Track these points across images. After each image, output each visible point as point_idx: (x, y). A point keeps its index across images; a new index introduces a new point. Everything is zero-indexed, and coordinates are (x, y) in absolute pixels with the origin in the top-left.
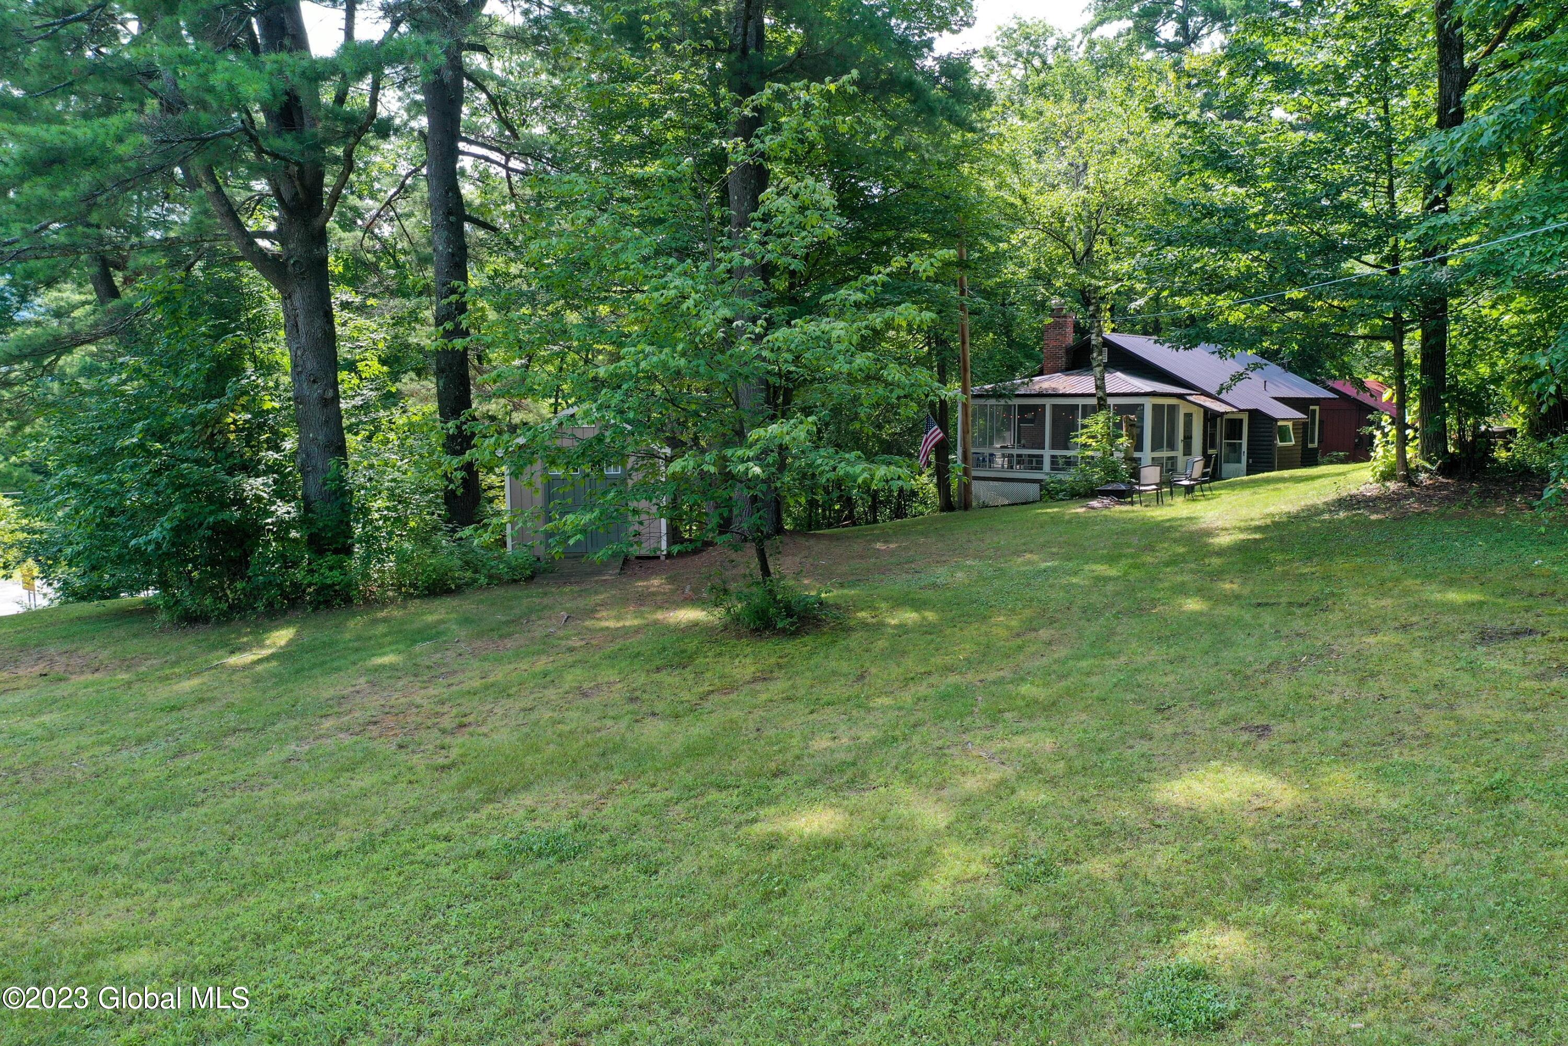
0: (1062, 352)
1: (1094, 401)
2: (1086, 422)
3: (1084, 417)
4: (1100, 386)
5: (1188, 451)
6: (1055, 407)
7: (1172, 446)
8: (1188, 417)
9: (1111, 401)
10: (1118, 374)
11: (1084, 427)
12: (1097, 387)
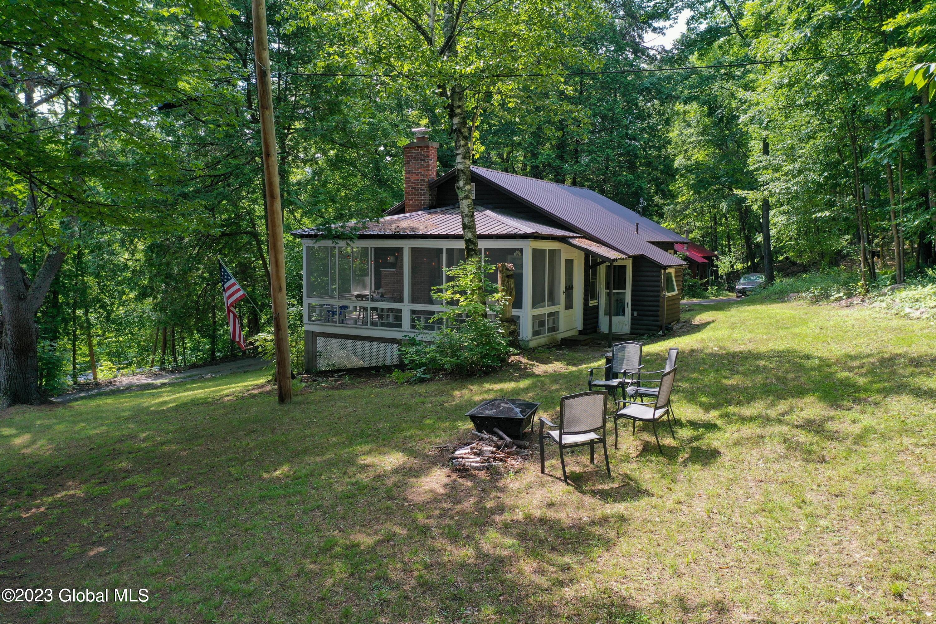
0: (425, 189)
1: (461, 244)
2: (455, 271)
3: (449, 265)
4: (468, 226)
5: (569, 306)
6: (414, 251)
7: (553, 301)
8: (570, 263)
9: (482, 245)
10: (488, 212)
11: (450, 279)
12: (465, 226)
